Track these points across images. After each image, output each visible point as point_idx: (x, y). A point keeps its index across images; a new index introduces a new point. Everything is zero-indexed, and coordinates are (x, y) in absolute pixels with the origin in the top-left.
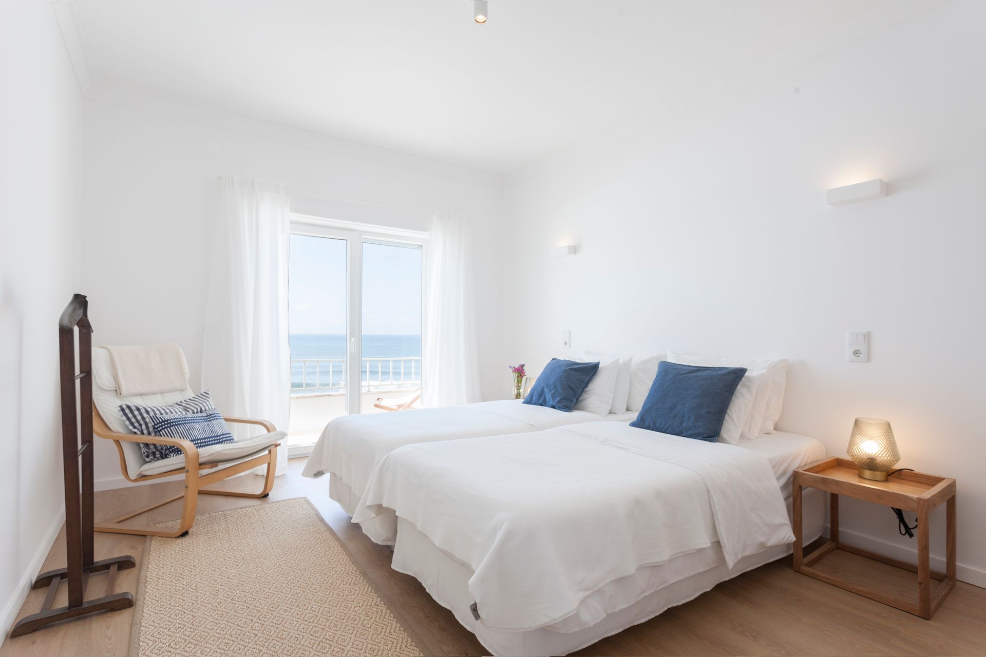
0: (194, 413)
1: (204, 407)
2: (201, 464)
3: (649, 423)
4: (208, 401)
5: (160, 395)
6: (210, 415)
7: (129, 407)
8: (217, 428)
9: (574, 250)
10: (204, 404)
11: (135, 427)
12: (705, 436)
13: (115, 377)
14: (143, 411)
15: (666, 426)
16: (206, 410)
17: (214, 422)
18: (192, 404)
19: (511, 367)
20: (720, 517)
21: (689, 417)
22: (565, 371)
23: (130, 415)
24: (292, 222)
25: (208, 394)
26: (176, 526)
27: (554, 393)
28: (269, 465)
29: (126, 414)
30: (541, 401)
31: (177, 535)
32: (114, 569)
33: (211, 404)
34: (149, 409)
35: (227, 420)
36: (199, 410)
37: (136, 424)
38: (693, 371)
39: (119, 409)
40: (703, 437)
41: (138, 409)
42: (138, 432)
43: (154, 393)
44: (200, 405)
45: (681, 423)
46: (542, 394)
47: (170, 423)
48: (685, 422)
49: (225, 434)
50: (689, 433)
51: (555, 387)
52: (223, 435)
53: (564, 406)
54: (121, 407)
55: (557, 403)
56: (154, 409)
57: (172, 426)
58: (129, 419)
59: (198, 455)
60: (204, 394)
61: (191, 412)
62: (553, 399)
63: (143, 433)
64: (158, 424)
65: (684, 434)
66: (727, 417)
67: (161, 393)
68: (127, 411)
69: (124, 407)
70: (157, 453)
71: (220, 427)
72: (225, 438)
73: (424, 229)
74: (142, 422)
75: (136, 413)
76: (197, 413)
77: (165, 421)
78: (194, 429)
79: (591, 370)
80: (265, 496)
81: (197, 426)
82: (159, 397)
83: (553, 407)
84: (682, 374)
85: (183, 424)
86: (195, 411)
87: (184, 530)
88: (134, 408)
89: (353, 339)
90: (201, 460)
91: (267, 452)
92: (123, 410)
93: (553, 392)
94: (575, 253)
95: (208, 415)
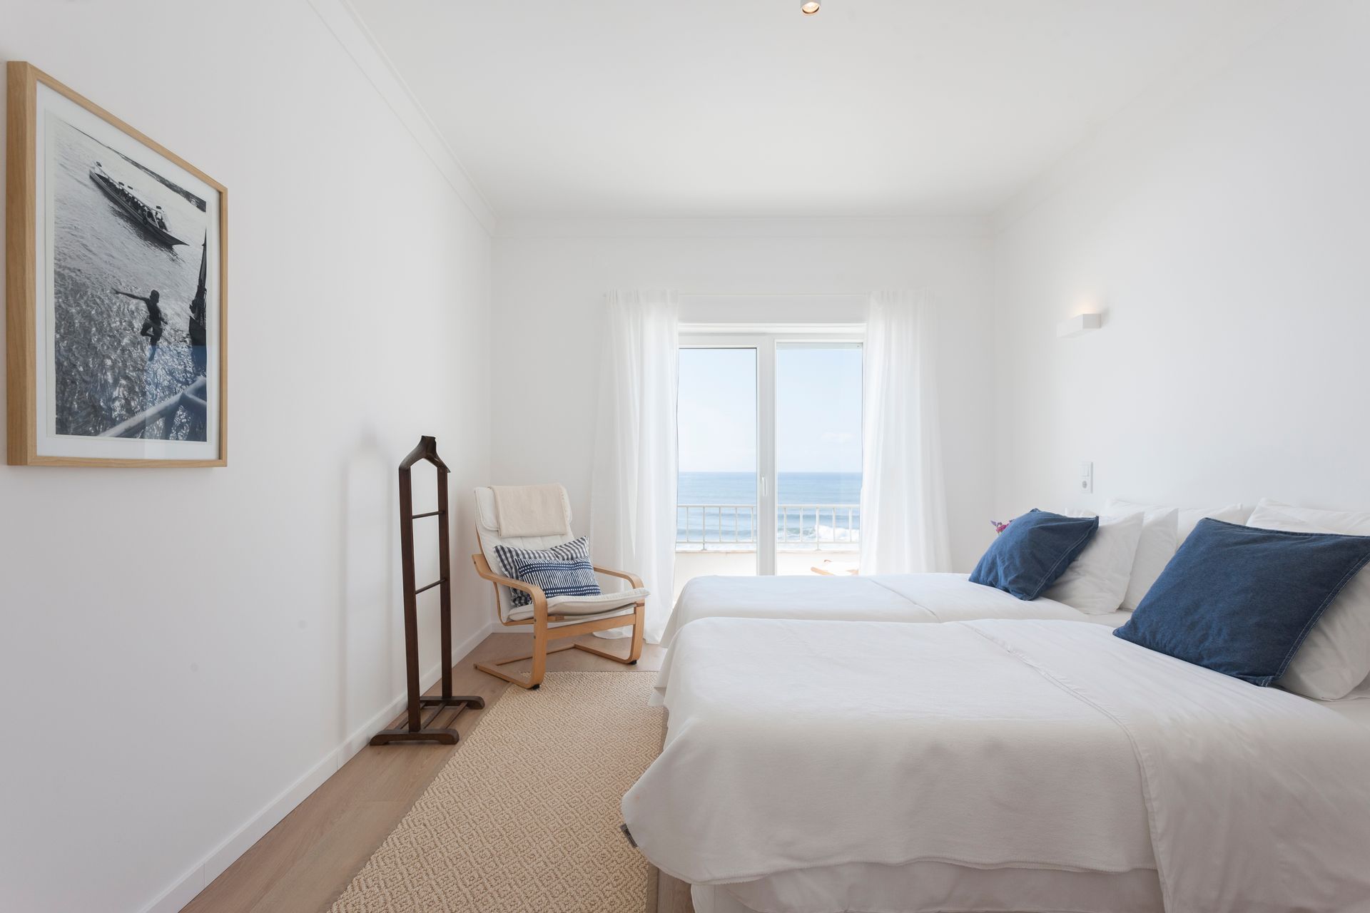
0: (564, 560)
1: (576, 553)
2: (549, 615)
3: (1144, 633)
4: (582, 548)
5: (539, 538)
6: (578, 563)
7: (502, 548)
8: (581, 579)
9: (1098, 320)
10: (577, 551)
11: (507, 570)
12: (1246, 671)
13: (497, 518)
14: (514, 553)
15: (1174, 641)
16: (577, 557)
17: (579, 572)
18: (565, 550)
19: (994, 523)
20: (1159, 824)
21: (1220, 630)
22: (1031, 531)
23: (503, 557)
24: (681, 334)
25: (584, 540)
26: (527, 677)
27: (1008, 567)
28: (634, 626)
29: (500, 556)
30: (990, 579)
31: (529, 687)
32: (463, 705)
33: (587, 552)
34: (519, 552)
35: (595, 569)
36: (570, 557)
37: (508, 567)
38: (1255, 541)
39: (495, 549)
40: (1241, 671)
41: (510, 551)
42: (508, 575)
43: (534, 536)
44: (572, 552)
45: (1204, 638)
46: (992, 567)
47: (531, 568)
48: (1211, 639)
49: (589, 586)
50: (1213, 660)
51: (1011, 557)
52: (587, 586)
53: (1019, 589)
54: (496, 547)
55: (1010, 582)
56: (530, 552)
57: (533, 571)
58: (502, 561)
60: (581, 540)
61: (561, 558)
62: (1006, 576)
63: (513, 577)
64: (522, 567)
65: (1205, 662)
67: (541, 536)
68: (501, 552)
69: (499, 548)
70: (523, 598)
71: (583, 578)
72: (593, 591)
73: (859, 319)
74: (512, 565)
75: (508, 555)
76: (568, 559)
77: (529, 565)
78: (554, 576)
79: (1085, 532)
80: (632, 663)
81: (559, 573)
82: (538, 540)
83: (1006, 590)
84: (1228, 545)
85: (545, 570)
86: (566, 557)
87: (535, 683)
88: (506, 550)
89: (763, 479)
91: (630, 611)
92: (498, 551)
93: (1007, 564)
94: (1100, 327)
95: (575, 564)
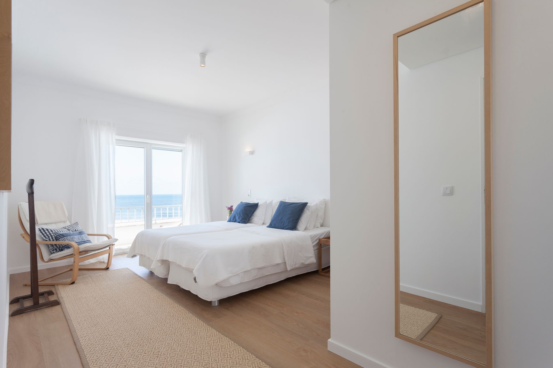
0: (72, 231)
1: (77, 229)
3: (273, 226)
4: (78, 226)
5: (54, 224)
6: (81, 232)
7: (43, 229)
8: (84, 238)
9: (252, 153)
11: (46, 238)
12: (291, 229)
14: (50, 231)
16: (78, 230)
17: (83, 235)
18: (71, 228)
19: (226, 207)
21: (286, 222)
23: (44, 233)
25: (78, 223)
26: (69, 280)
29: (41, 232)
30: (234, 221)
31: (70, 284)
32: (46, 295)
33: (80, 228)
34: (52, 230)
35: (89, 235)
36: (75, 230)
37: (47, 237)
39: (38, 230)
41: (47, 230)
42: (48, 240)
43: (52, 223)
44: (75, 228)
47: (63, 235)
48: (285, 224)
49: (88, 241)
50: (286, 228)
51: (240, 214)
52: (87, 241)
53: (243, 222)
54: (39, 229)
56: (55, 230)
57: (65, 237)
58: (43, 234)
59: (79, 248)
60: (76, 223)
61: (71, 231)
62: (239, 219)
63: (50, 240)
64: (58, 236)
66: (300, 221)
67: (55, 223)
68: (42, 231)
69: (41, 229)
70: (58, 249)
71: (85, 237)
74: (49, 235)
75: (47, 231)
76: (74, 231)
77: (61, 234)
78: (74, 238)
79: (255, 206)
80: (107, 269)
81: (75, 237)
83: (239, 222)
84: (287, 206)
85: (70, 236)
86: (73, 230)
87: (73, 281)
88: (45, 229)
89: (148, 196)
90: (80, 250)
92: (40, 230)
93: (239, 216)
95: (80, 232)
